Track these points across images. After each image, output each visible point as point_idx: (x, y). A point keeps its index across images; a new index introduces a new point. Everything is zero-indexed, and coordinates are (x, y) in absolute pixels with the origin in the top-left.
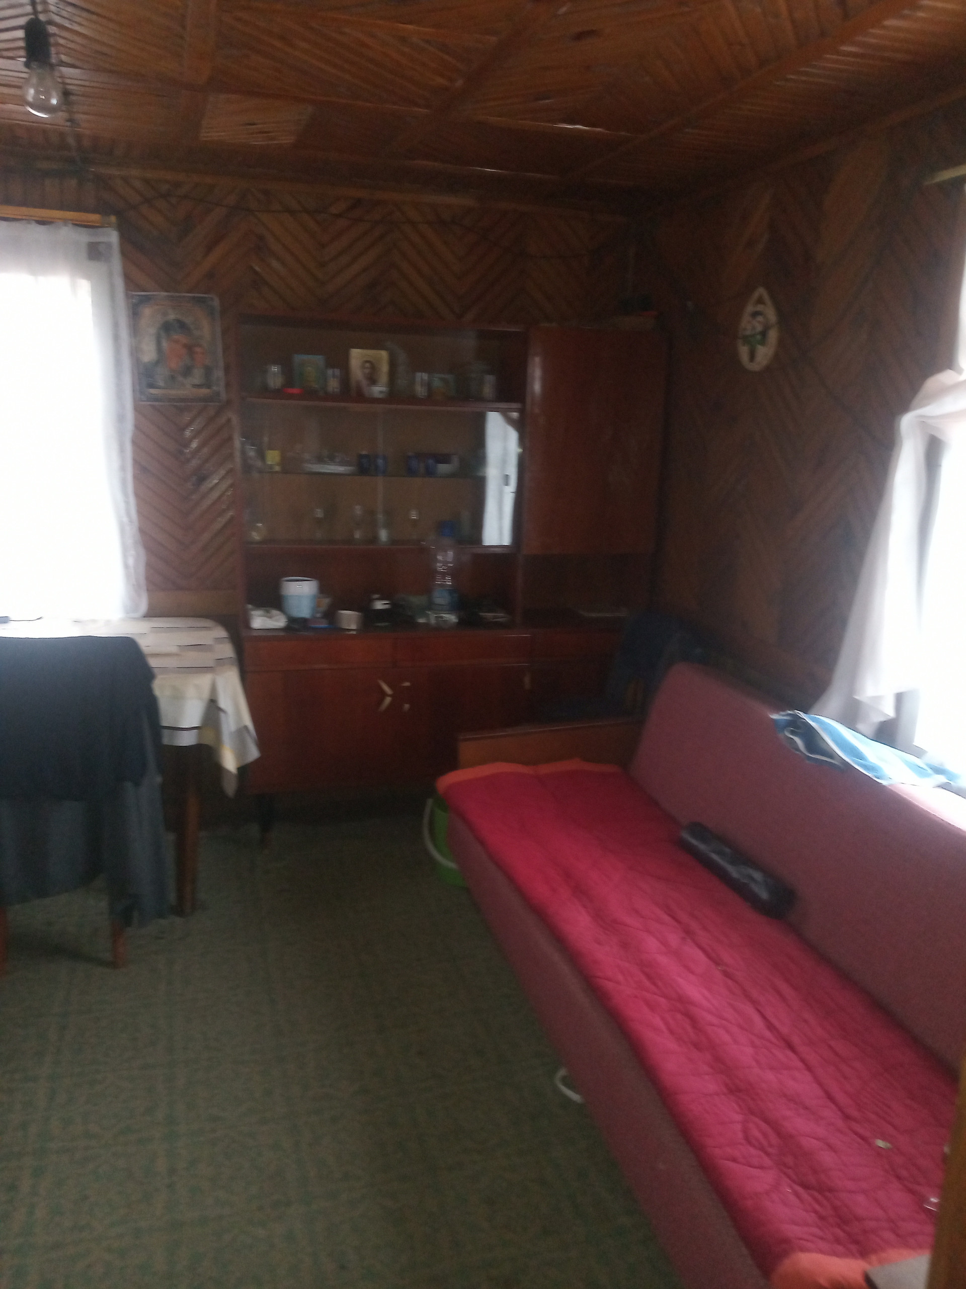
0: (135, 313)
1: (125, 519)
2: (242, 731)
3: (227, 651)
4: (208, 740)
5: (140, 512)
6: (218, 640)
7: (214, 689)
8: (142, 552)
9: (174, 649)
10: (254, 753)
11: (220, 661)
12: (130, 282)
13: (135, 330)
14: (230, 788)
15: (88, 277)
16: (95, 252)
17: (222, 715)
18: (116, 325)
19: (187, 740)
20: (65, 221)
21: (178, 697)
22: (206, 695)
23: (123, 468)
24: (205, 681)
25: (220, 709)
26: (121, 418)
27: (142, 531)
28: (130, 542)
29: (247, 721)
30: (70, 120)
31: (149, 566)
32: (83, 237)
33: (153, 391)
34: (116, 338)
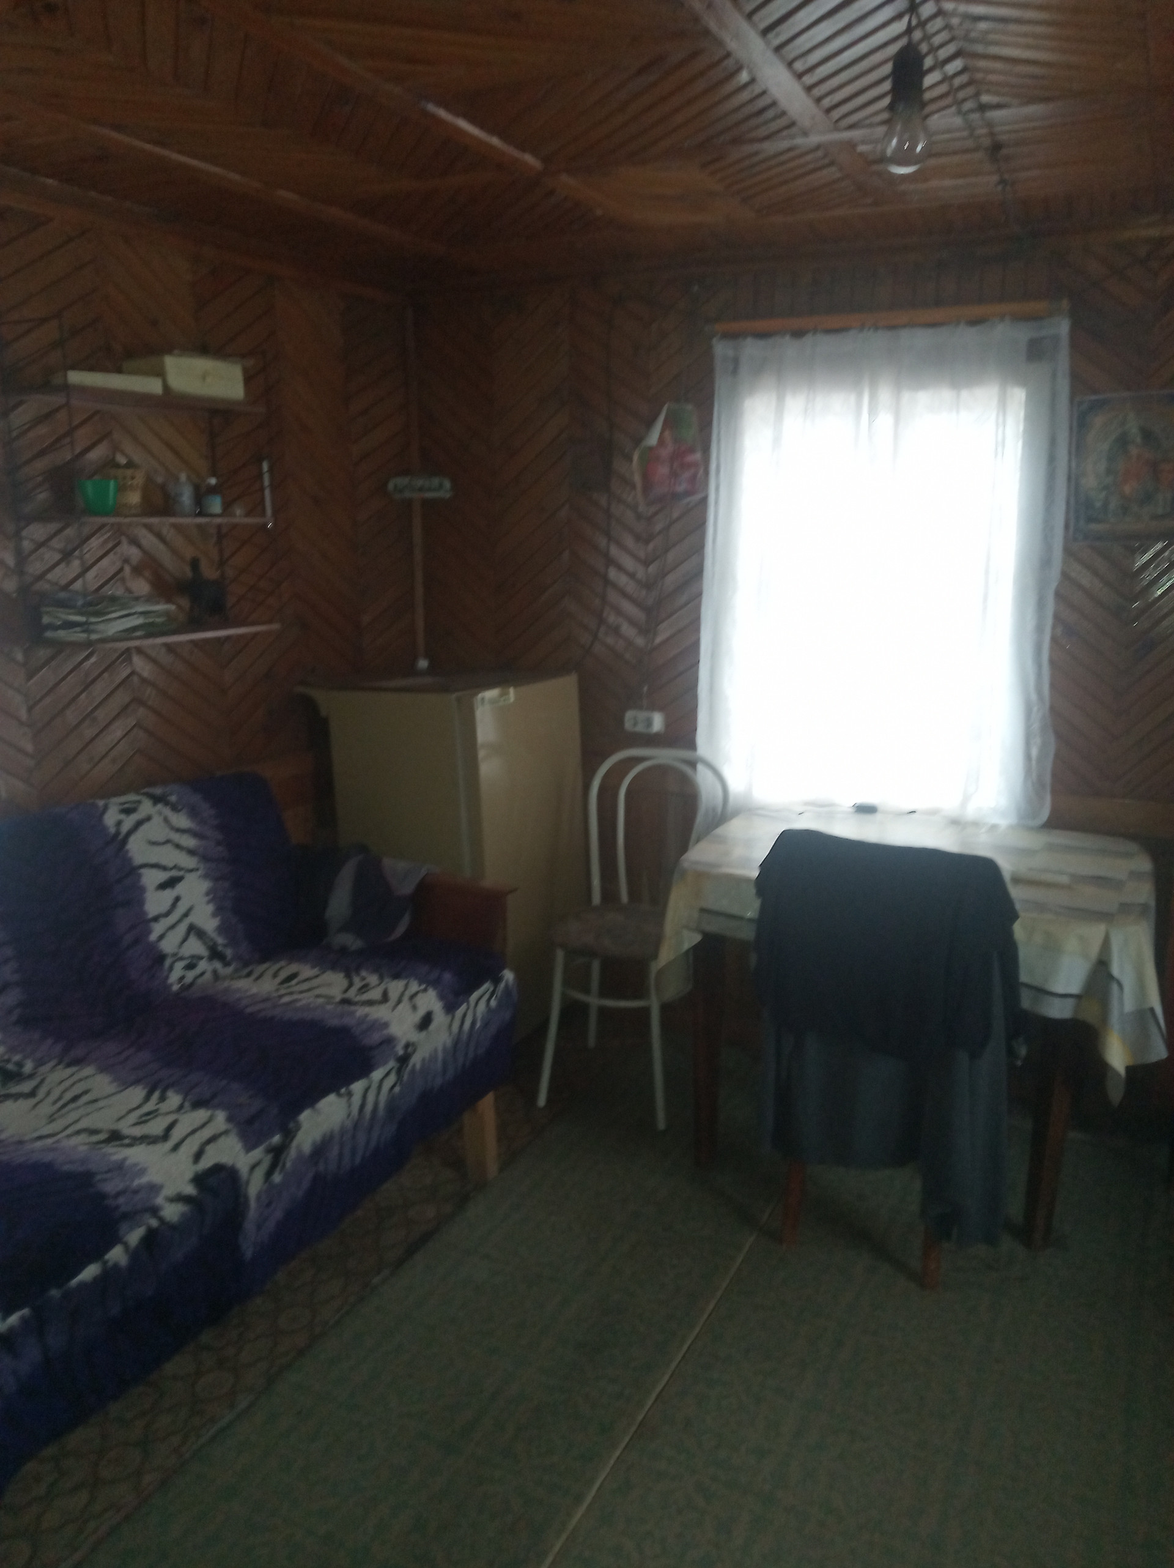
0: (1080, 424)
1: (1034, 697)
2: (1143, 1015)
3: (1144, 893)
4: (1090, 1015)
5: (1053, 686)
6: (1134, 875)
7: (1106, 944)
8: (1052, 739)
9: (1064, 879)
10: (1159, 1052)
11: (1125, 909)
12: (1079, 383)
13: (1078, 448)
14: (1116, 1093)
15: (1022, 382)
16: (1036, 351)
17: (1115, 987)
18: (1053, 442)
19: (1058, 1010)
20: (1002, 317)
21: (1052, 948)
22: (1094, 951)
23: (1039, 629)
24: (1096, 932)
25: (1111, 977)
26: (1045, 563)
27: (1054, 711)
28: (1036, 726)
29: (1154, 1000)
30: (1002, 181)
31: (1059, 758)
32: (1023, 334)
33: (1094, 527)
34: (1052, 459)
